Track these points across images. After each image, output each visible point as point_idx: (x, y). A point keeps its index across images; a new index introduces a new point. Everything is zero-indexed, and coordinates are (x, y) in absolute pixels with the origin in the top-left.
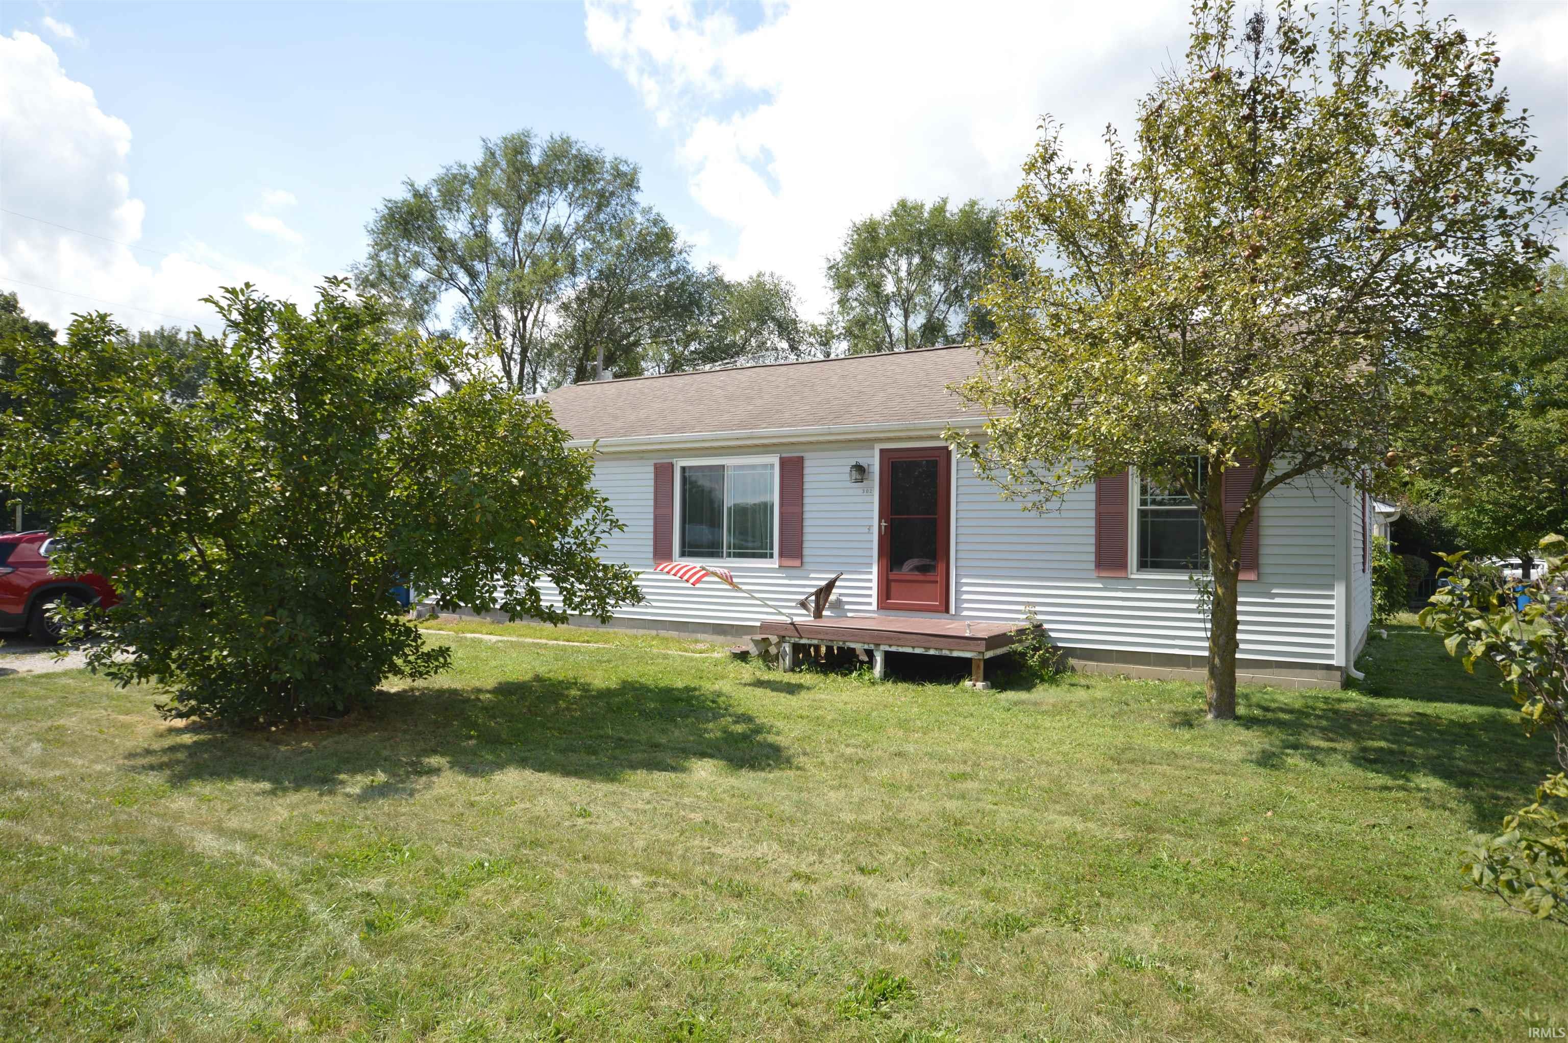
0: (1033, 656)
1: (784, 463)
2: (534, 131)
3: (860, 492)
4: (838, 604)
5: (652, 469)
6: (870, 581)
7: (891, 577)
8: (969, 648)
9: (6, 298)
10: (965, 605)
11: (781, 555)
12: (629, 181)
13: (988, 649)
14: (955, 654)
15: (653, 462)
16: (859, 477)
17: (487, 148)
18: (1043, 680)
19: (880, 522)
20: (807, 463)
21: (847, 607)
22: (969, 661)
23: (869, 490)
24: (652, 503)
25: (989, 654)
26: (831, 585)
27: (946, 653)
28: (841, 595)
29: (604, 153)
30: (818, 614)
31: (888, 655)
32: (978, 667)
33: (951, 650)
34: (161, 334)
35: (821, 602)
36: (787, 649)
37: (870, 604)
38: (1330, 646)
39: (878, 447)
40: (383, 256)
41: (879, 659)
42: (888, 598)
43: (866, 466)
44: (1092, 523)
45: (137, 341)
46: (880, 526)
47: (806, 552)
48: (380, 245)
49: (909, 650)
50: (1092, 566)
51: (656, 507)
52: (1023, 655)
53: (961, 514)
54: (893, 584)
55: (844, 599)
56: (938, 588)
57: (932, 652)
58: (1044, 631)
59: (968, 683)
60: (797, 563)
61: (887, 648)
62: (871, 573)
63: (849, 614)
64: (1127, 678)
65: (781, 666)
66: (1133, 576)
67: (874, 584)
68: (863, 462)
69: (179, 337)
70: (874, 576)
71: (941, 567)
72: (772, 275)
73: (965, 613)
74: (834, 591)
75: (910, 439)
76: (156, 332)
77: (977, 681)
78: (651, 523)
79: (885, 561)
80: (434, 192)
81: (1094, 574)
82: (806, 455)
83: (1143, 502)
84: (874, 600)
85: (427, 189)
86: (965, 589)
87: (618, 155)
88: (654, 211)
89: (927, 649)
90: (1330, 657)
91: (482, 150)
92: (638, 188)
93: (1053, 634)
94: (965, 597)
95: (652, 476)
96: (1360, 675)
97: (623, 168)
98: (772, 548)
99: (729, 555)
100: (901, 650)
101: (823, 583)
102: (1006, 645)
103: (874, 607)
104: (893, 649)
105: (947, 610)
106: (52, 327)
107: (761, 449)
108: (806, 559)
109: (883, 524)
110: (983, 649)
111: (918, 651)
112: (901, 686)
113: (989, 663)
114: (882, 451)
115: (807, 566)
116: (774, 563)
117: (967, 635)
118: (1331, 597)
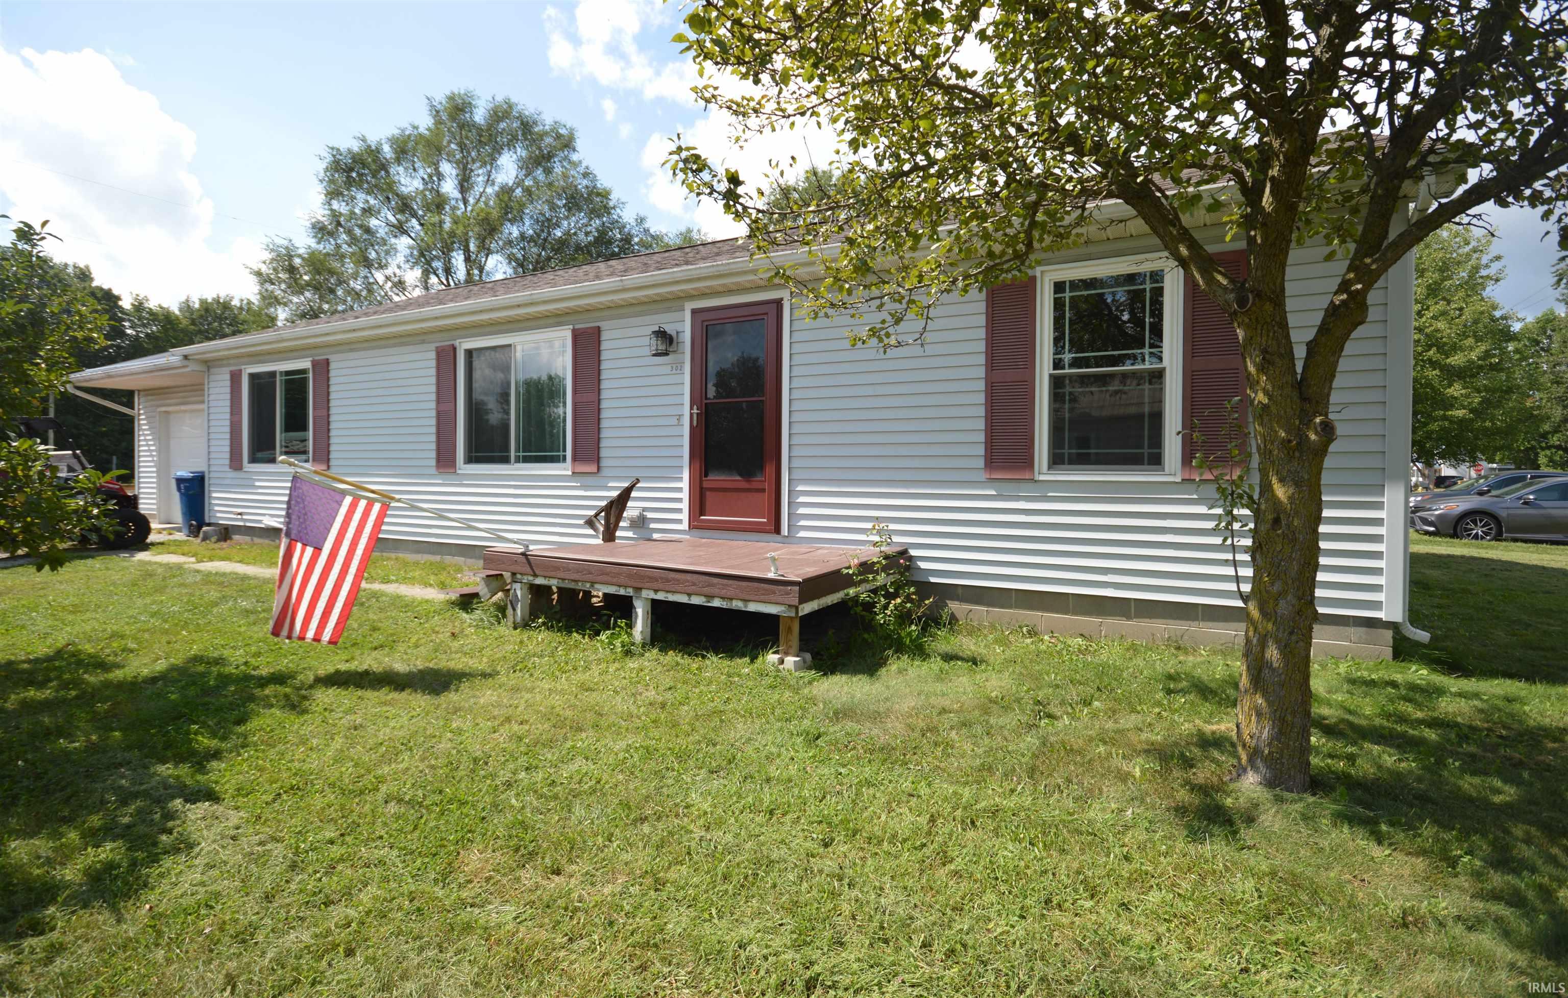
0: (886, 607)
1: (578, 337)
2: (478, 92)
3: (667, 369)
4: (640, 523)
5: (433, 355)
6: (680, 490)
7: (705, 485)
8: (772, 597)
9: (81, 269)
10: (803, 523)
11: (575, 459)
12: (567, 143)
13: (803, 599)
14: (753, 607)
15: (433, 346)
16: (662, 347)
17: (433, 106)
18: (900, 649)
19: (691, 408)
20: (605, 336)
21: (652, 526)
22: (774, 619)
23: (679, 366)
24: (433, 397)
25: (808, 608)
26: (625, 496)
27: (737, 605)
28: (645, 509)
29: (543, 116)
30: (609, 536)
31: (656, 605)
32: (789, 630)
33: (746, 601)
34: (217, 301)
35: (612, 520)
36: (519, 593)
37: (679, 521)
38: (1377, 588)
39: (690, 306)
40: (335, 205)
41: (641, 611)
42: (702, 513)
43: (674, 334)
44: (981, 398)
45: (197, 306)
46: (691, 415)
47: (604, 453)
48: (333, 194)
49: (682, 599)
50: (981, 463)
51: (438, 401)
52: (869, 607)
53: (796, 394)
54: (708, 493)
55: (650, 515)
56: (765, 499)
57: (716, 603)
58: (911, 558)
59: (772, 658)
60: (593, 468)
61: (653, 595)
62: (681, 479)
63: (656, 536)
64: (1032, 633)
65: (511, 618)
66: (1042, 478)
67: (685, 495)
68: (670, 329)
69: (233, 303)
70: (685, 484)
71: (770, 469)
72: (699, 231)
73: (802, 534)
74: (630, 504)
75: (730, 292)
76: (214, 299)
77: (787, 653)
78: (433, 422)
79: (698, 465)
80: (386, 148)
81: (983, 476)
82: (604, 325)
83: (1057, 364)
84: (685, 516)
85: (380, 144)
86: (802, 499)
87: (558, 119)
88: (584, 165)
89: (710, 597)
90: (1377, 605)
91: (428, 108)
92: (574, 150)
93: (923, 565)
94: (802, 511)
95: (433, 363)
96: (1422, 636)
97: (563, 131)
98: (565, 450)
99: (518, 460)
100: (672, 598)
101: (615, 494)
102: (837, 590)
103: (685, 526)
104: (660, 596)
105: (777, 530)
106: (116, 292)
107: (551, 321)
108: (604, 463)
109: (695, 411)
110: (795, 601)
111: (696, 600)
112: (672, 657)
113: (807, 621)
114: (694, 312)
115: (605, 472)
116: (564, 469)
117: (771, 575)
118: (1379, 506)
